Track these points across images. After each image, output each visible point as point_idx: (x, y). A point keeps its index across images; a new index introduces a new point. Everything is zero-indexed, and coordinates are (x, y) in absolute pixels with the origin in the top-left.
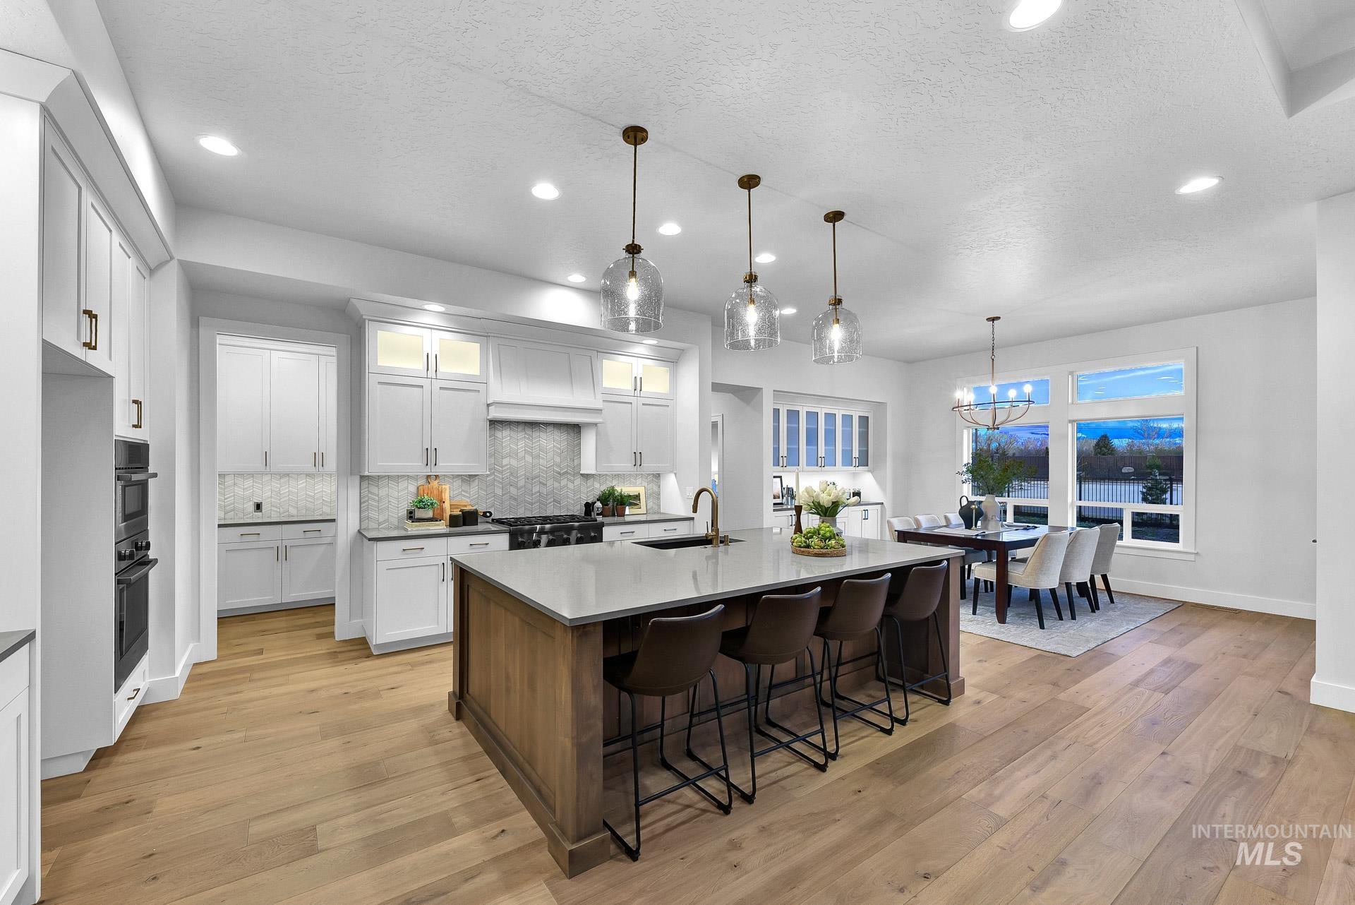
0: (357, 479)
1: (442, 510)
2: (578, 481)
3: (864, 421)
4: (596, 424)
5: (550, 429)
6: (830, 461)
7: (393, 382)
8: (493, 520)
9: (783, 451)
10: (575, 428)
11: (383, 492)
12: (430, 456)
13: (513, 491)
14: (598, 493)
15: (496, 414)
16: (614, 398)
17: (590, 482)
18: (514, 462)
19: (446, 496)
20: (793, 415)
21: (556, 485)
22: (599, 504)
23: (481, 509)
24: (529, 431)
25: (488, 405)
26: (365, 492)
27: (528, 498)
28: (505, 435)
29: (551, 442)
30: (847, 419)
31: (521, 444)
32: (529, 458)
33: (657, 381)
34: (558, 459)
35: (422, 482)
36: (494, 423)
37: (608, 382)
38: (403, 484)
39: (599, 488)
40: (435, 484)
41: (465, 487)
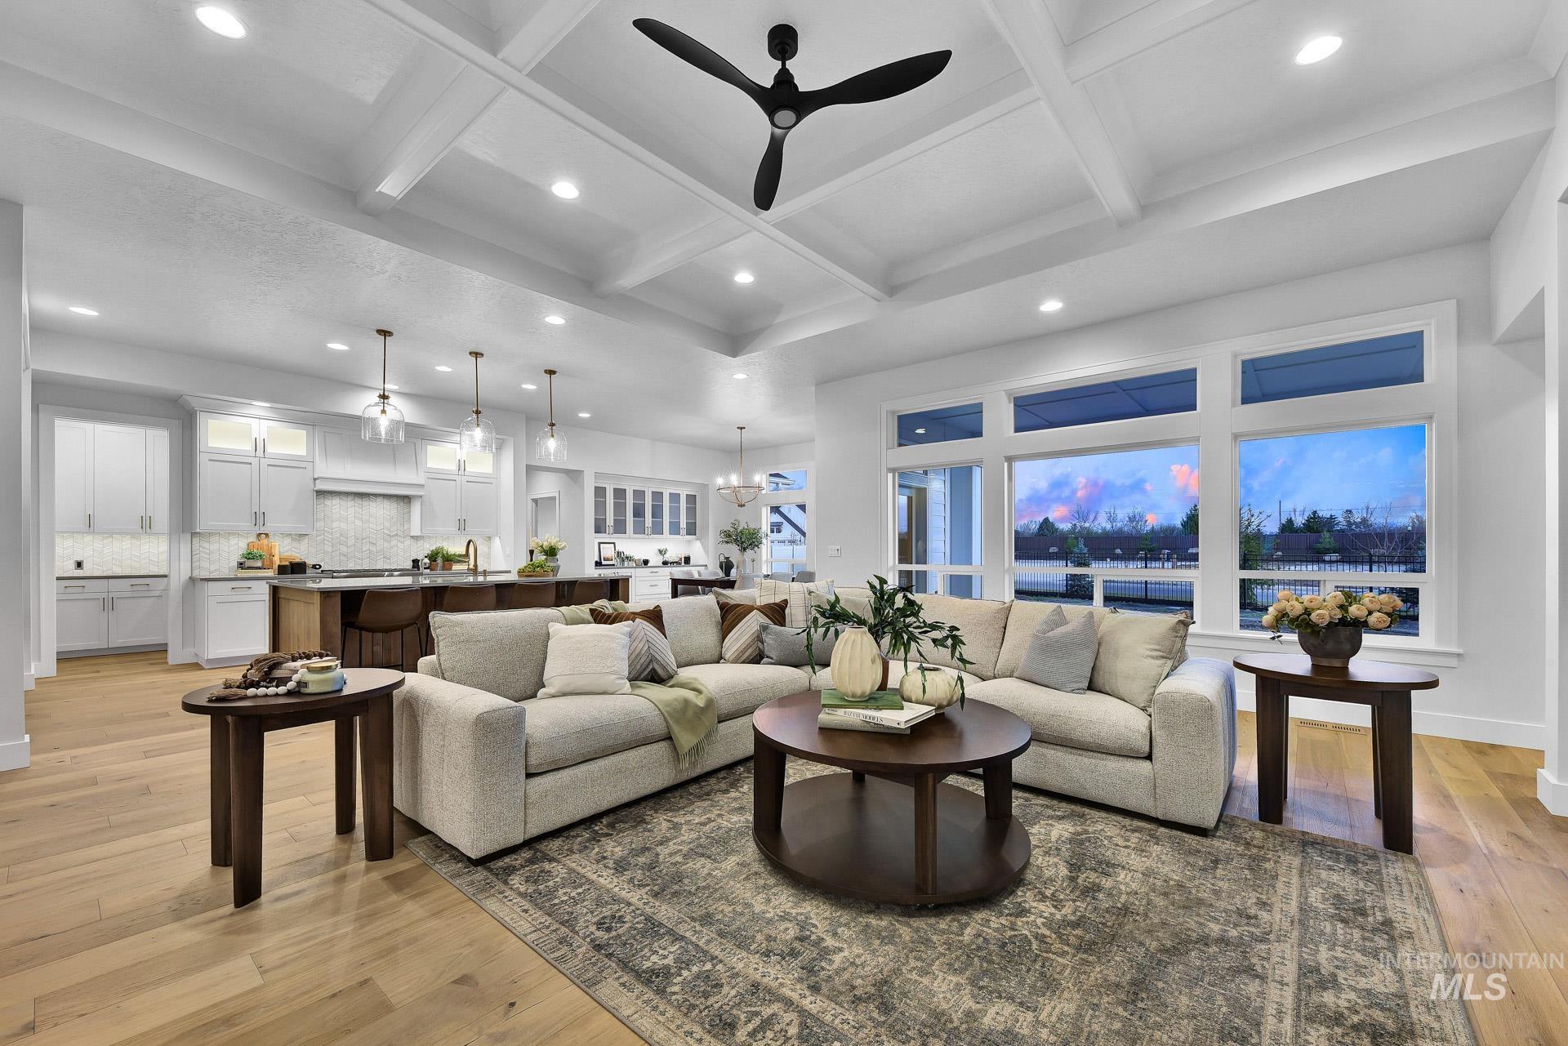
0: (189, 535)
1: (272, 562)
2: (408, 542)
3: (691, 499)
4: (421, 497)
5: (379, 500)
6: (657, 529)
7: (223, 459)
8: (322, 571)
9: (610, 521)
10: (407, 499)
11: (214, 547)
12: (259, 518)
13: (343, 549)
14: (428, 552)
15: (321, 486)
16: (437, 476)
17: (420, 543)
18: (343, 526)
19: (276, 552)
20: (620, 493)
21: (386, 544)
22: (427, 561)
23: (310, 561)
24: (358, 501)
25: (315, 479)
26: (196, 546)
27: (358, 555)
28: (334, 504)
29: (382, 511)
30: (675, 497)
31: (351, 511)
32: (358, 523)
33: (482, 464)
34: (387, 524)
35: (253, 539)
36: (321, 494)
37: (432, 464)
38: (233, 541)
39: (428, 547)
40: (265, 541)
41: (296, 544)
